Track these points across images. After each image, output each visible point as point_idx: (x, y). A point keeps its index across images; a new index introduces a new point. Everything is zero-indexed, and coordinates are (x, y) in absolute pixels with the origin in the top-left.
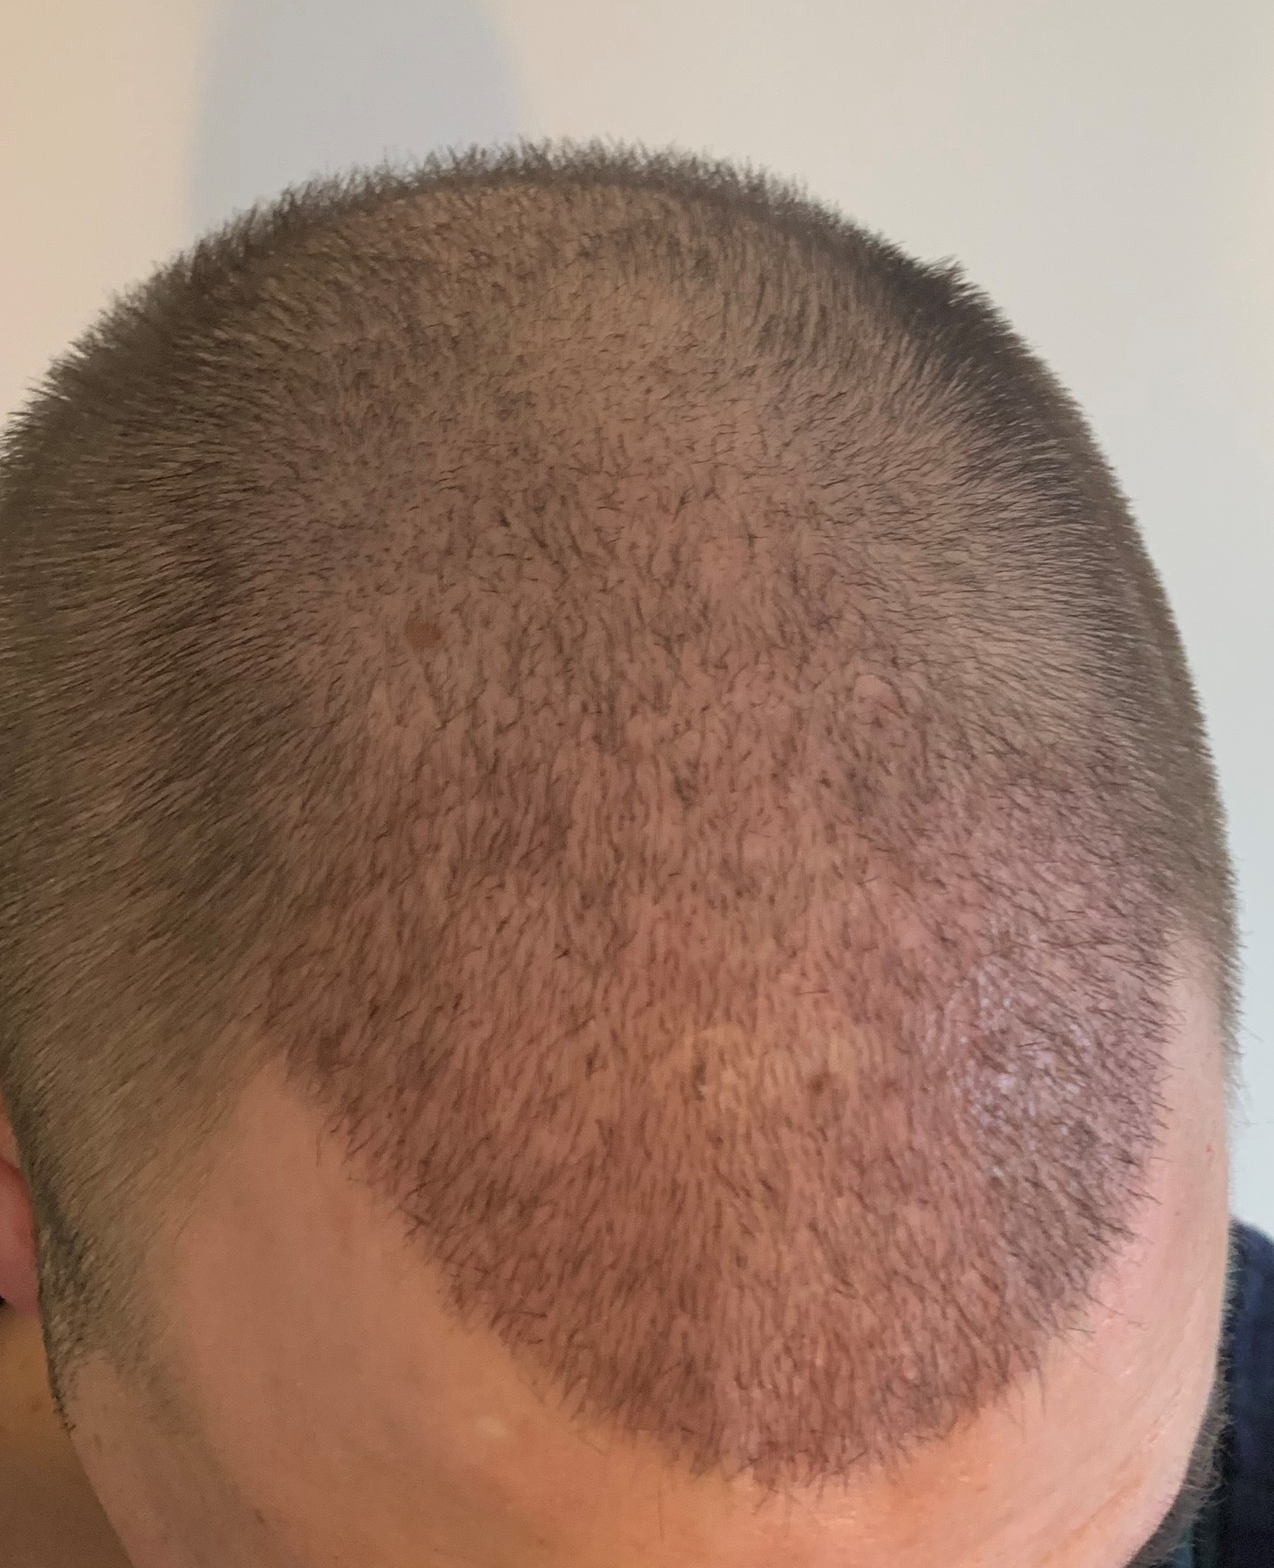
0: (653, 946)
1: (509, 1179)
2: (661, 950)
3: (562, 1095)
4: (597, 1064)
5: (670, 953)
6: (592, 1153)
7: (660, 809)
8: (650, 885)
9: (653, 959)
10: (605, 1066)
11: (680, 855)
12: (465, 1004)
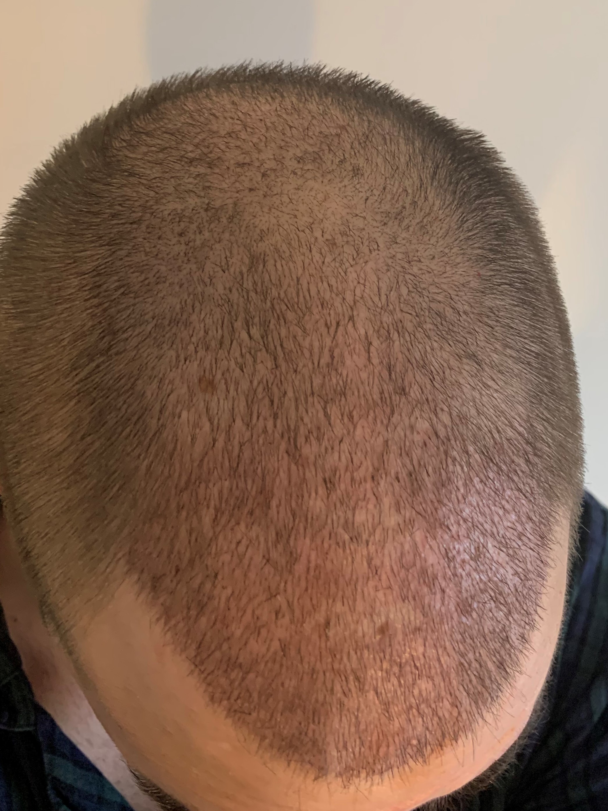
0: (309, 562)
1: (237, 658)
2: (313, 565)
3: (263, 626)
4: (280, 616)
5: (317, 567)
6: (275, 653)
7: (316, 493)
8: (309, 531)
9: (308, 569)
10: (283, 616)
11: (325, 517)
12: (220, 577)
